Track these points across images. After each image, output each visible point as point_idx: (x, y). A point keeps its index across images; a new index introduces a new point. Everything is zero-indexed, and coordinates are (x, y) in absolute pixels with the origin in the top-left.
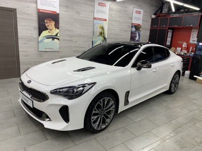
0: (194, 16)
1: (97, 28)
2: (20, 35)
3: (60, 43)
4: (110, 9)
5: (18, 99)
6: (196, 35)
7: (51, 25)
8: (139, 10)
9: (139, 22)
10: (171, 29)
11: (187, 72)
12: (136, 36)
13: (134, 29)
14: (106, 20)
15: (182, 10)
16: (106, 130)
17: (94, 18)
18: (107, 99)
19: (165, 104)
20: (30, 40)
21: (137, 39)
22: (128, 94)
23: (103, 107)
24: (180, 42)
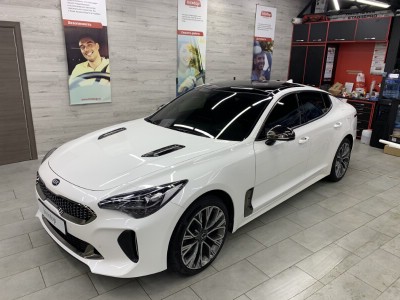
0: (379, 20)
1: (185, 51)
2: (30, 74)
3: (112, 87)
4: (210, 12)
5: (36, 213)
6: (383, 58)
7: (92, 50)
8: (268, 9)
9: (269, 34)
10: (332, 45)
11: (367, 133)
12: (264, 63)
13: (259, 49)
14: (201, 34)
15: (355, 7)
16: (210, 268)
17: (179, 32)
18: (209, 210)
19: (323, 204)
20: (53, 84)
21: (265, 68)
22: (250, 194)
23: (204, 226)
24: (351, 72)
